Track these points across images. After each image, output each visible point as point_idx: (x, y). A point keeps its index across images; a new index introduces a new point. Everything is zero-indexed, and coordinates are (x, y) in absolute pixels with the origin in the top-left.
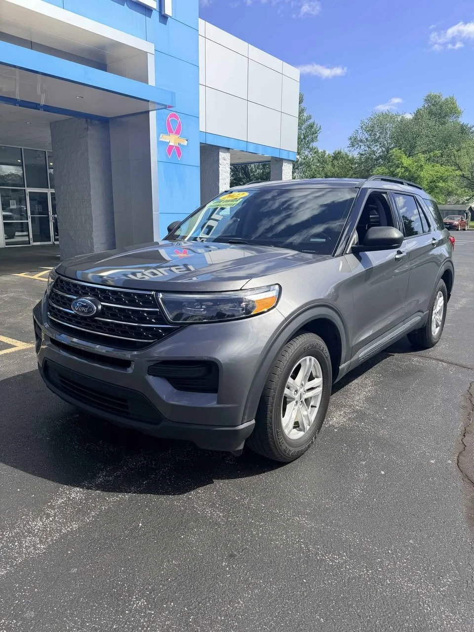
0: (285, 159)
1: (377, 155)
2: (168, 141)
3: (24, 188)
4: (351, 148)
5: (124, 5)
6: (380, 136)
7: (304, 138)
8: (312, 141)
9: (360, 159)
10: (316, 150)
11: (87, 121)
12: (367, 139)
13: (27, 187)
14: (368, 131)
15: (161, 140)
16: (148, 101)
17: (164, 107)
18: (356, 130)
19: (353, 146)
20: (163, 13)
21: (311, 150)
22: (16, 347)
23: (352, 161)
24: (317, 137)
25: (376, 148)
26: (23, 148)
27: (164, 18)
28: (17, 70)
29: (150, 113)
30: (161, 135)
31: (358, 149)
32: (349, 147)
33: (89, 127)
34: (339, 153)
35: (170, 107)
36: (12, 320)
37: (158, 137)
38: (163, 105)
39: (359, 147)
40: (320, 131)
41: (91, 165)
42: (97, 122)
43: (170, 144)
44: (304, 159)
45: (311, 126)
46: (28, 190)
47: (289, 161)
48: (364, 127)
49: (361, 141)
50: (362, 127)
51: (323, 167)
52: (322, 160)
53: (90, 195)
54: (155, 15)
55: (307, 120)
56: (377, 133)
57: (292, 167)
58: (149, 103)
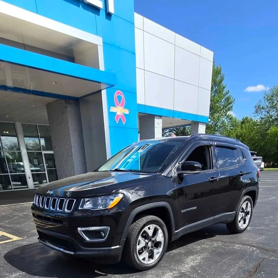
0: (200, 122)
1: (273, 118)
2: (116, 112)
3: (41, 151)
4: (255, 114)
5: (79, 7)
6: (276, 103)
7: (223, 108)
8: (229, 110)
9: (261, 122)
10: (231, 117)
11: (66, 101)
12: (267, 106)
13: (43, 150)
14: (268, 100)
15: (111, 111)
16: (100, 83)
17: (109, 86)
18: (260, 100)
19: (257, 112)
20: (108, 12)
21: (228, 116)
22: (13, 239)
23: (255, 124)
24: (232, 107)
25: (273, 113)
26: (37, 124)
27: (109, 15)
28: (27, 68)
29: (102, 91)
30: (111, 107)
31: (260, 115)
32: (254, 113)
33: (68, 105)
34: (246, 118)
35: (113, 86)
36: (18, 226)
37: (109, 109)
38: (108, 84)
39: (261, 113)
40: (234, 102)
41: (71, 132)
42: (72, 101)
43: (117, 114)
44: (222, 124)
45: (228, 99)
46: (44, 152)
47: (203, 123)
48: (266, 97)
49: (263, 108)
50: (264, 97)
51: (235, 129)
52: (234, 124)
53: (72, 152)
54: (103, 13)
55: (226, 95)
56: (275, 101)
57: (205, 128)
58: (101, 84)
